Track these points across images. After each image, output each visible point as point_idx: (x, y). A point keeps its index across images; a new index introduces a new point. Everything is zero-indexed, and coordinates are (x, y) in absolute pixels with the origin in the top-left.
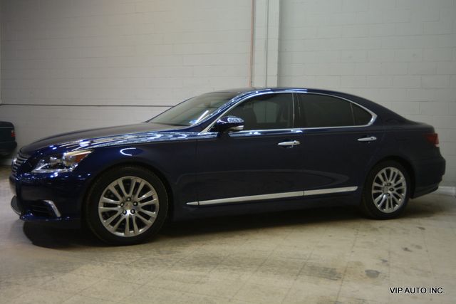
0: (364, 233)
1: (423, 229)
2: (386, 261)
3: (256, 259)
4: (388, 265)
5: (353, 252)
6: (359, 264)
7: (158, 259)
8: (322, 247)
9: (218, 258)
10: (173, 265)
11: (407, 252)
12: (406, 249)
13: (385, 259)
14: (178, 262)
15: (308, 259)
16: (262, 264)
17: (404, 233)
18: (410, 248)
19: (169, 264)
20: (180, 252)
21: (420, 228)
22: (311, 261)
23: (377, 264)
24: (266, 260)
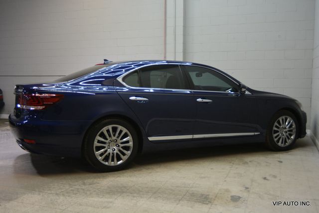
0: (237, 166)
1: (281, 162)
2: (248, 188)
3: (152, 188)
4: (249, 191)
5: (225, 181)
6: (227, 191)
7: (82, 189)
8: (204, 177)
9: (125, 187)
10: (91, 194)
11: (266, 181)
12: (265, 178)
13: (247, 186)
14: (94, 191)
15: (191, 188)
16: (155, 192)
17: (267, 165)
18: (268, 178)
19: (88, 193)
20: (99, 183)
21: (279, 161)
22: (193, 189)
23: (241, 191)
24: (159, 189)
